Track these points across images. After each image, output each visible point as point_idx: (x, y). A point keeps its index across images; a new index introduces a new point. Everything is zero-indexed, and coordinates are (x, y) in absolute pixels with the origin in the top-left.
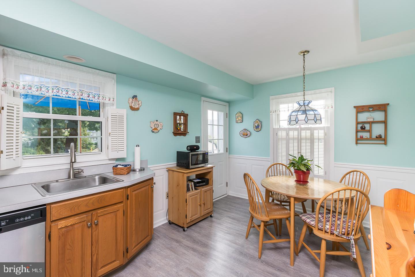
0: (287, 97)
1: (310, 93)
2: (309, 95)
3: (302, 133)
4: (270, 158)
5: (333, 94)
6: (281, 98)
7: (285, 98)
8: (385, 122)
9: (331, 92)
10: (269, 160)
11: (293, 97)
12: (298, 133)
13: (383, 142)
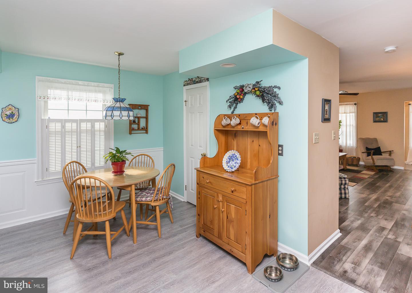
0: (65, 83)
1: (93, 85)
2: (91, 86)
3: (82, 125)
4: (36, 159)
5: (113, 90)
6: (56, 82)
7: (62, 83)
8: (147, 118)
9: (112, 88)
10: (36, 161)
11: (73, 84)
12: (77, 125)
13: (145, 132)
